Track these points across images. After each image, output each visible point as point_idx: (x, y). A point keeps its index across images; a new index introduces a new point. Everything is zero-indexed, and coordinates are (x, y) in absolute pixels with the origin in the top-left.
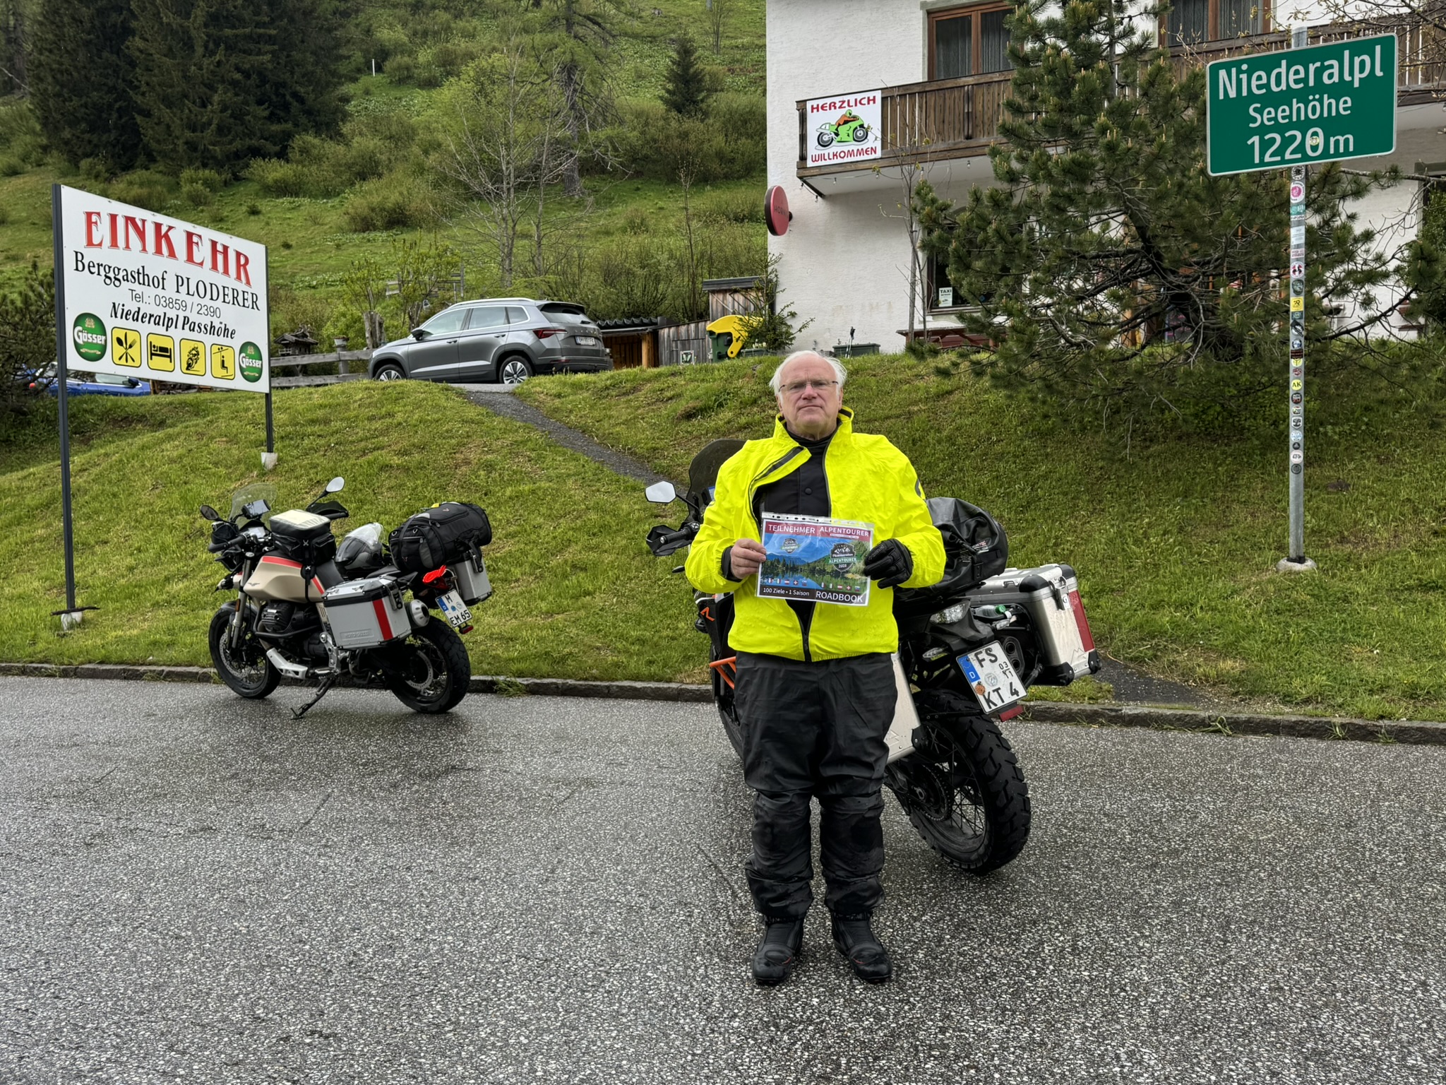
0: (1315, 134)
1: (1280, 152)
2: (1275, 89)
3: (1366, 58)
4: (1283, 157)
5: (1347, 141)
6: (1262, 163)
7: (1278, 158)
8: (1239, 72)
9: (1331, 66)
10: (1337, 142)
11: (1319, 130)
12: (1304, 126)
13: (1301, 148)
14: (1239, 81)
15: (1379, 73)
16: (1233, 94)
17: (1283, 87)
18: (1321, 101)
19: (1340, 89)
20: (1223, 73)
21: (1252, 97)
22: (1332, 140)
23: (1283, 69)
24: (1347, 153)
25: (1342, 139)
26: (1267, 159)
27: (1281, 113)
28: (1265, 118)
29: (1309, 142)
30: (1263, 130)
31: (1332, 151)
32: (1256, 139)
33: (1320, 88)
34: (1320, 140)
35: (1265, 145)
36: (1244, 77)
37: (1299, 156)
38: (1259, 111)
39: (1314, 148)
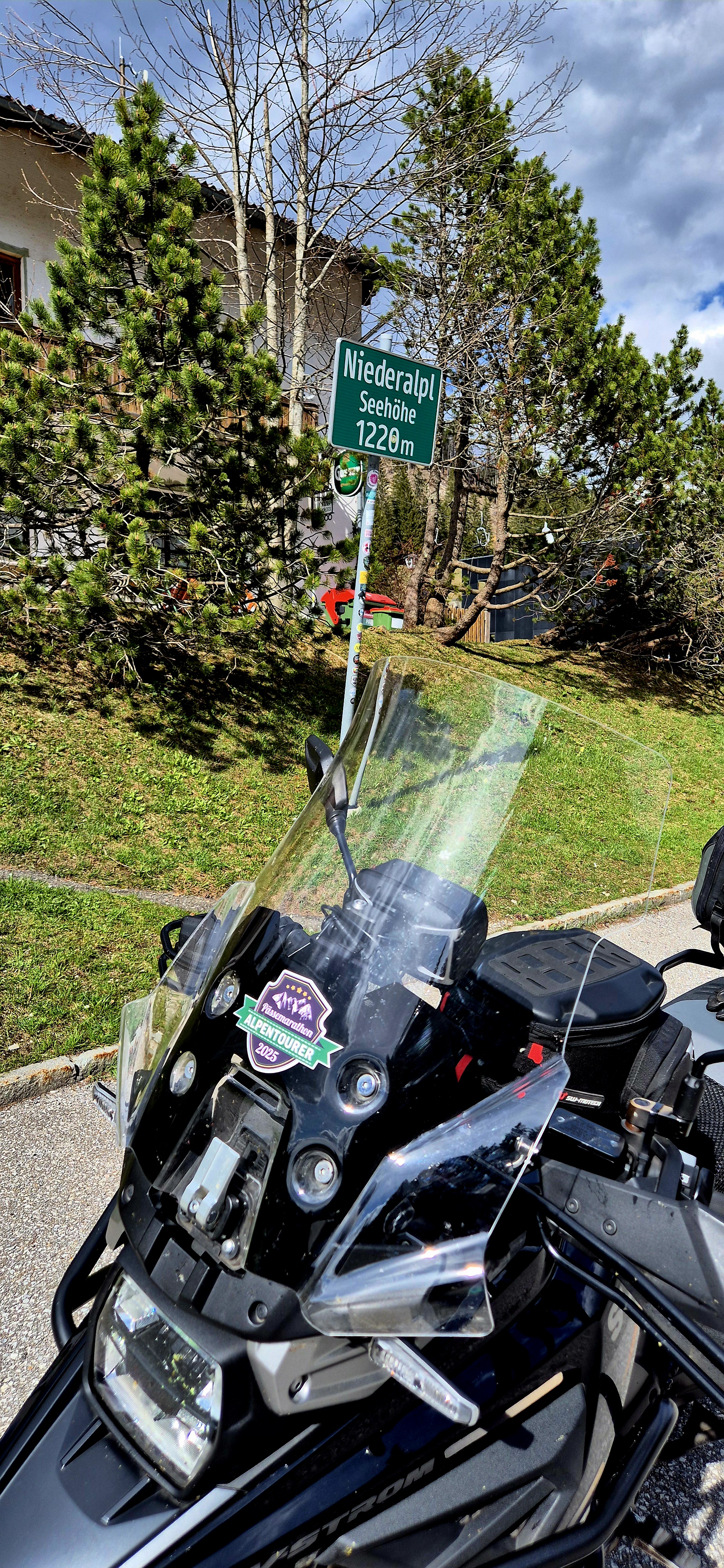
0: (395, 433)
1: (374, 441)
2: (378, 384)
3: (426, 380)
4: (376, 447)
5: (410, 447)
6: (363, 447)
7: (373, 446)
8: (359, 357)
9: (408, 379)
10: (405, 445)
11: (397, 431)
12: (390, 423)
13: (385, 443)
14: (358, 364)
15: (432, 398)
16: (353, 376)
17: (381, 384)
18: (400, 405)
19: (411, 401)
20: (348, 351)
21: (363, 385)
22: (403, 442)
23: (383, 367)
24: (409, 457)
25: (408, 443)
26: (367, 445)
27: (379, 405)
28: (368, 406)
29: (391, 440)
30: (367, 417)
31: (402, 453)
32: (361, 423)
33: (401, 395)
34: (397, 440)
35: (368, 430)
36: (361, 362)
37: (384, 449)
38: (367, 398)
39: (393, 445)
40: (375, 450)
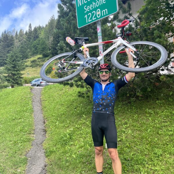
0: (98, 11)
1: (91, 18)
4: (92, 20)
5: (106, 11)
7: (91, 20)
10: (104, 12)
11: (99, 9)
12: (95, 9)
13: (96, 16)
16: (81, 5)
18: (99, 1)
21: (84, 4)
22: (102, 11)
24: (106, 15)
25: (104, 11)
26: (89, 21)
29: (97, 14)
30: (88, 12)
31: (103, 15)
32: (86, 16)
34: (100, 13)
37: (95, 18)
38: (86, 8)
39: (99, 15)
40: (92, 21)
